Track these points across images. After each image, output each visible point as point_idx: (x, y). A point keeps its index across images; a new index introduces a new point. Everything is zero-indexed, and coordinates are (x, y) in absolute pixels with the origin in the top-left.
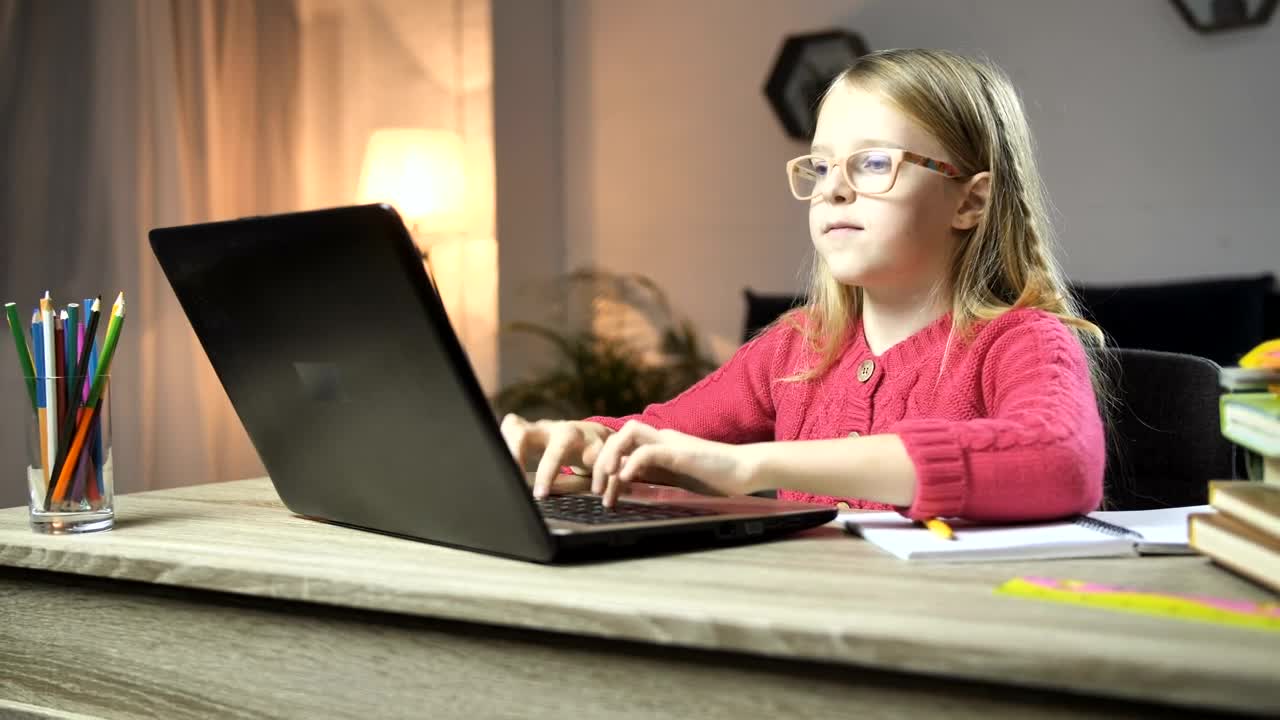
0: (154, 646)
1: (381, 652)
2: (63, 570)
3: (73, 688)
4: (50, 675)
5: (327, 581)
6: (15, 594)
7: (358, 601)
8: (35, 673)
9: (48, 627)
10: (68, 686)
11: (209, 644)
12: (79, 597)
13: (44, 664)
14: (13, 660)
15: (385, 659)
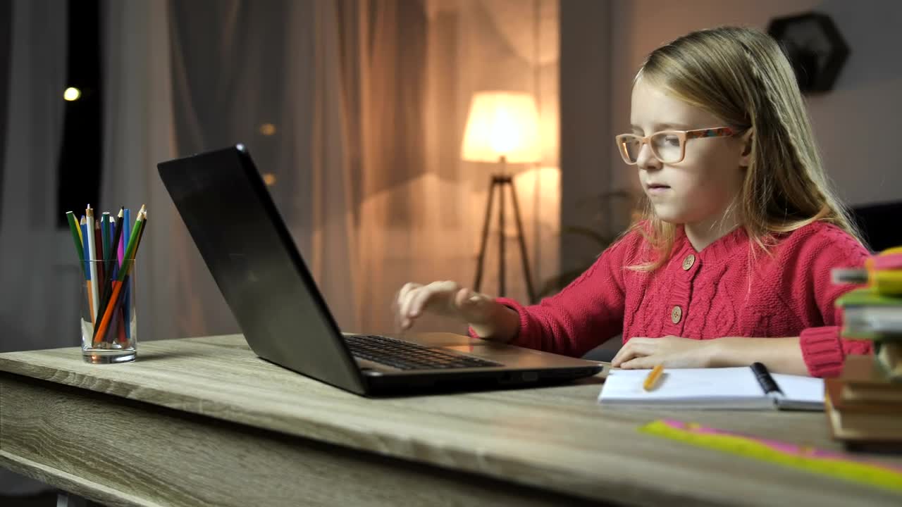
0: (129, 440)
1: (242, 452)
2: (83, 387)
3: (92, 465)
4: (80, 456)
5: (211, 401)
6: (64, 402)
7: (226, 415)
8: (74, 454)
9: (80, 424)
10: (89, 463)
11: (157, 440)
12: (95, 405)
13: (78, 448)
14: (64, 445)
15: (245, 457)
